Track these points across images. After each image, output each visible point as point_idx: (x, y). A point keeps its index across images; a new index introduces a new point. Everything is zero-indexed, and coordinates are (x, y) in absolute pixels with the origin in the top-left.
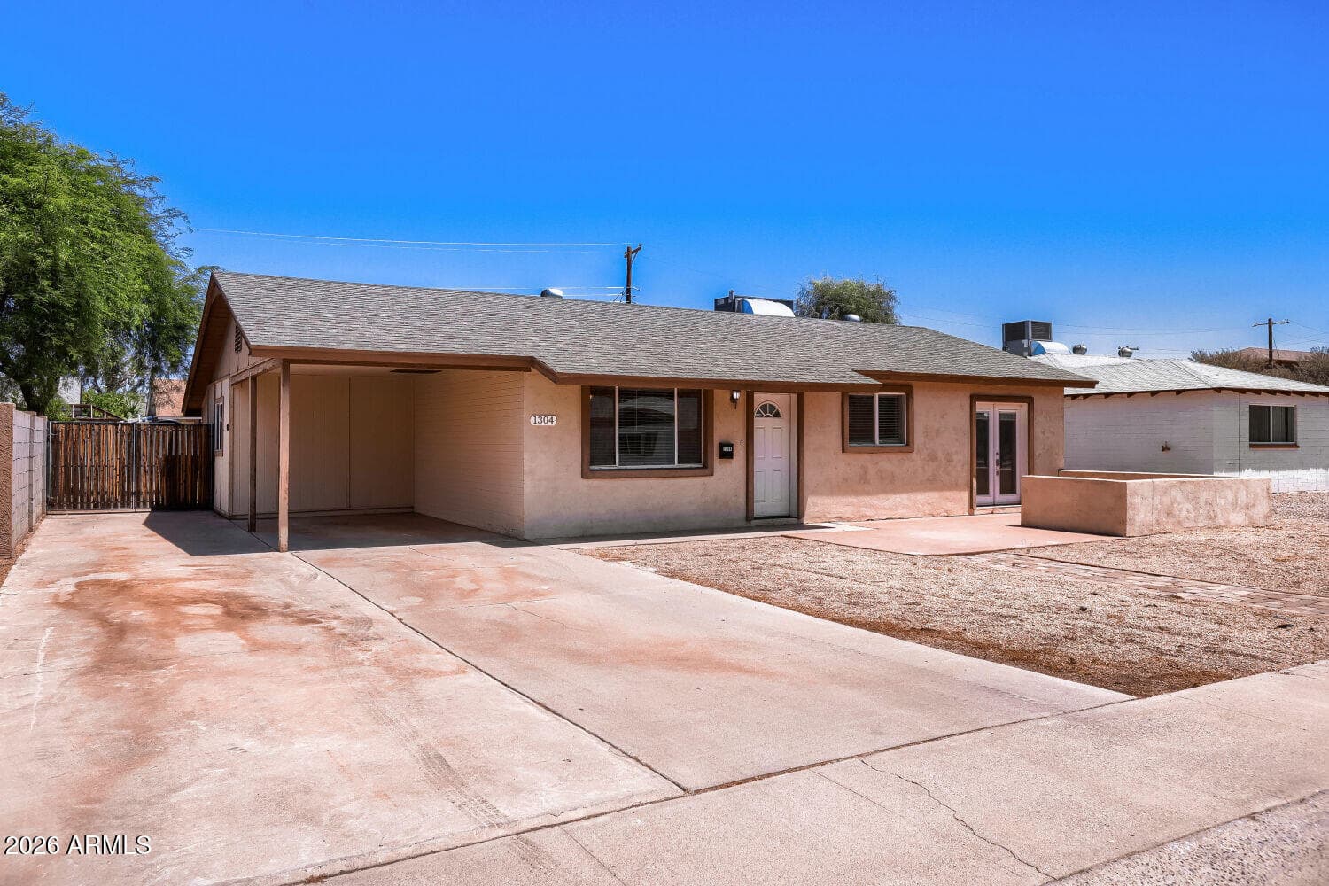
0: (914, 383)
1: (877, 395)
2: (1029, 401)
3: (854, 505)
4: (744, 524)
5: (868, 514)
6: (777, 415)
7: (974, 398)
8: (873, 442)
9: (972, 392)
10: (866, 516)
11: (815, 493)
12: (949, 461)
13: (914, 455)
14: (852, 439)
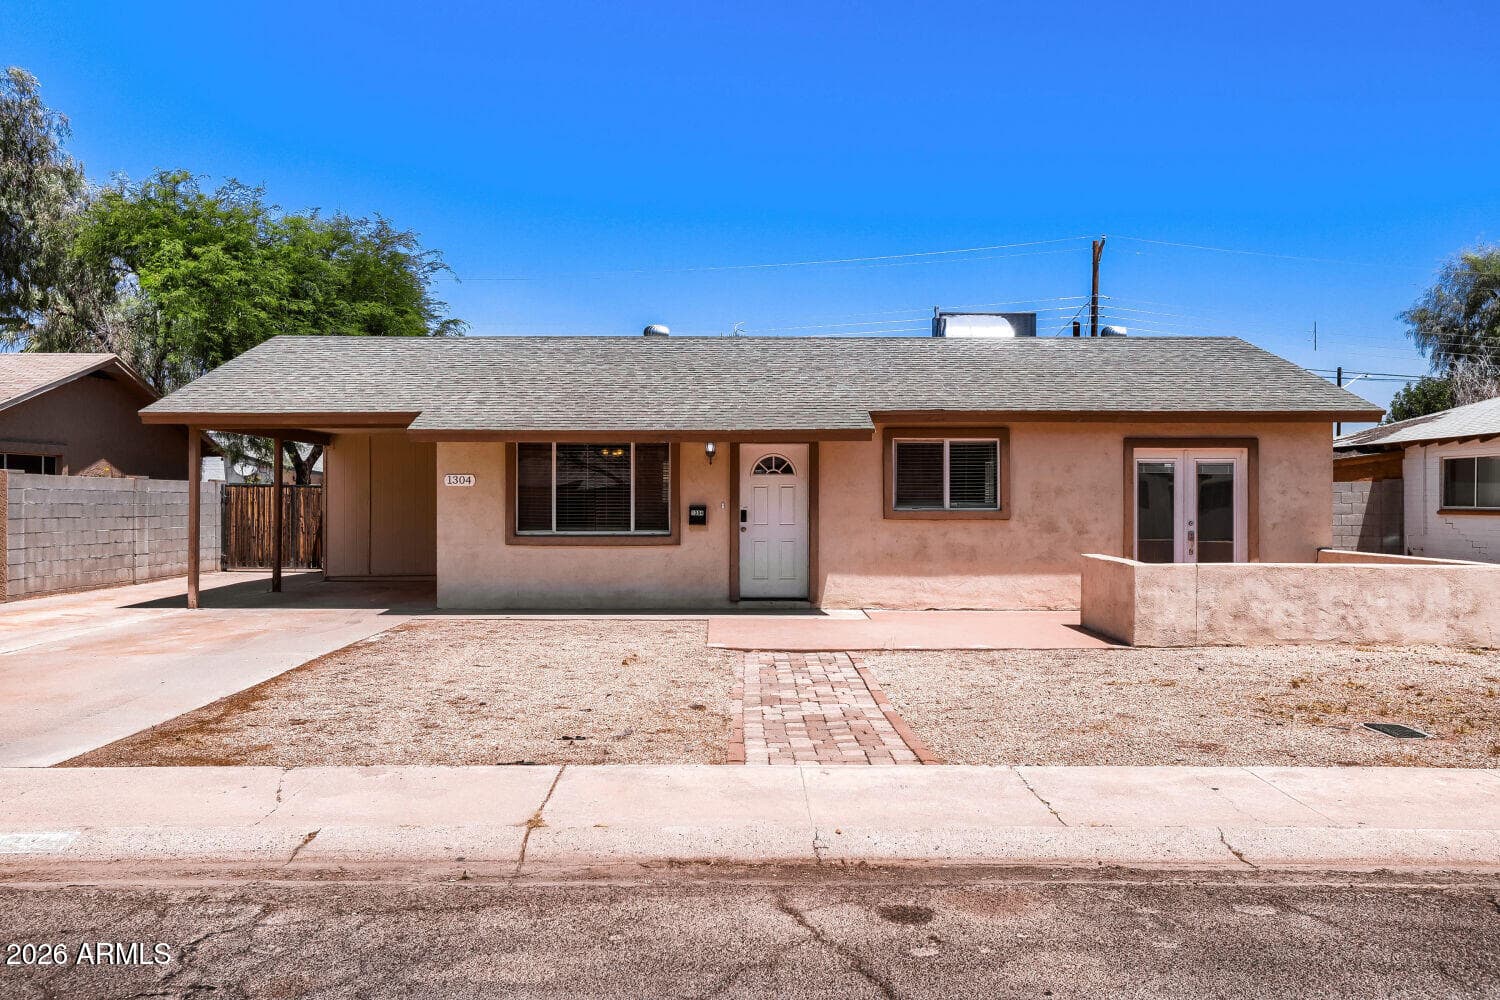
0: (1013, 425)
1: (947, 442)
2: (1251, 444)
3: (904, 589)
4: (727, 605)
5: (926, 600)
6: (788, 470)
7: (1131, 443)
8: (942, 505)
9: (1128, 434)
10: (925, 604)
11: (835, 570)
12: (1080, 533)
13: (1013, 524)
14: (901, 501)
